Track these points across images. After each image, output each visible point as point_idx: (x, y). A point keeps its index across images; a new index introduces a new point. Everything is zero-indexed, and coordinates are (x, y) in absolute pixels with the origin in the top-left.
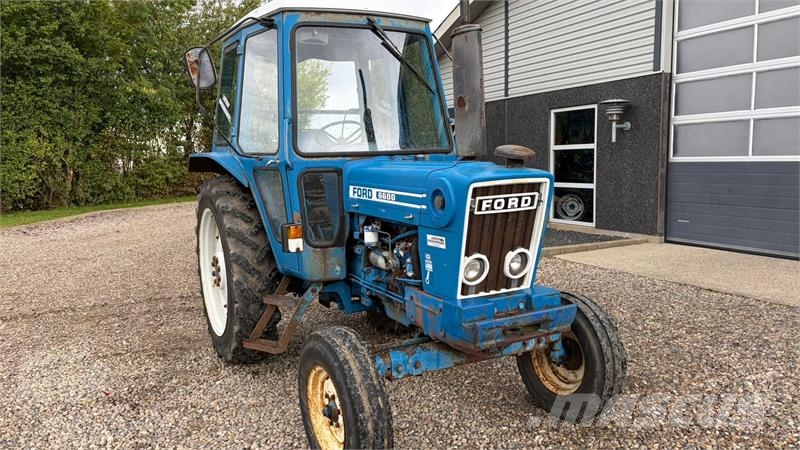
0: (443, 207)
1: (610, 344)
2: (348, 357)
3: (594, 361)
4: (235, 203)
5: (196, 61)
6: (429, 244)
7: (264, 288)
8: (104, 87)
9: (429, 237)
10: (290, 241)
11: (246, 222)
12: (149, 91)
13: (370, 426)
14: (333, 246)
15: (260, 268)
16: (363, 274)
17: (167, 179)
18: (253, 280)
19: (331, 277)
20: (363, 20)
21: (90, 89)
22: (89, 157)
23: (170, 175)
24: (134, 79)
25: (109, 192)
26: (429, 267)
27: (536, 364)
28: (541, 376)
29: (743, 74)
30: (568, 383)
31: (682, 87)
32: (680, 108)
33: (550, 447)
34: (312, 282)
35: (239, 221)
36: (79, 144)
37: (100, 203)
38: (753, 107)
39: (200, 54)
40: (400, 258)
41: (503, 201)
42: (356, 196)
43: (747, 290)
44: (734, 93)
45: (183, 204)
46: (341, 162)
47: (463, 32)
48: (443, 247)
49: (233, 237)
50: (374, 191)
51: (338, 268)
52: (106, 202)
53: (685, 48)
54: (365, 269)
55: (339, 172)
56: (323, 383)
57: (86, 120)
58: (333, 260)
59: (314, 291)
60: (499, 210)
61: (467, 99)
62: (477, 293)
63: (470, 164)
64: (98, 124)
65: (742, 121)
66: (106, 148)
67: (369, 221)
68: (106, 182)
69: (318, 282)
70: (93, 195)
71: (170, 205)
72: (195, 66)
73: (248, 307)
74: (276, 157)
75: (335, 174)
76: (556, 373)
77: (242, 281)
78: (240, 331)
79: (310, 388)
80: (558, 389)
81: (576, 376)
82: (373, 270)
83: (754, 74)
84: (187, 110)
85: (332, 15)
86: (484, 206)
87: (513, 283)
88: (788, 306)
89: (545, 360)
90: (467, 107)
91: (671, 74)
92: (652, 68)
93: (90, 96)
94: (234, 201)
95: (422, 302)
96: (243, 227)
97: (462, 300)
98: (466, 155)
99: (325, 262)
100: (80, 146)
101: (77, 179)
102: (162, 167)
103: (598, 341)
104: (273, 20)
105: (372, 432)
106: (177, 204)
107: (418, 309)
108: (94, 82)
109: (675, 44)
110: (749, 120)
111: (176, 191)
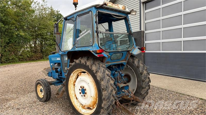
8: (10, 33)
12: (22, 34)
17: (28, 56)
21: (6, 33)
22: (6, 51)
23: (28, 55)
24: (19, 31)
25: (11, 60)
31: (147, 34)
32: (146, 39)
36: (3, 47)
37: (8, 63)
38: (161, 39)
44: (157, 36)
45: (31, 63)
52: (10, 62)
53: (147, 25)
57: (5, 41)
64: (8, 42)
66: (11, 48)
68: (10, 57)
70: (6, 60)
71: (28, 63)
84: (33, 39)
91: (144, 31)
92: (139, 29)
93: (6, 35)
100: (3, 48)
101: (2, 56)
102: (26, 53)
106: (30, 63)
108: (7, 32)
109: (145, 24)
110: (160, 42)
111: (30, 59)
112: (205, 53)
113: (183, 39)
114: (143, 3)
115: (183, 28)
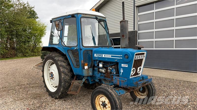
0: (128, 58)
1: (153, 86)
2: (111, 92)
3: (150, 90)
4: (61, 58)
5: (58, 24)
6: (122, 66)
7: (69, 79)
9: (122, 65)
10: (85, 67)
11: (65, 63)
13: (119, 106)
14: (90, 68)
15: (69, 74)
16: (97, 74)
18: (67, 77)
19: (89, 75)
20: (95, 17)
26: (122, 71)
27: (135, 92)
28: (136, 95)
29: (152, 32)
30: (142, 96)
31: (139, 34)
32: (139, 38)
33: (144, 109)
34: (85, 76)
35: (63, 63)
38: (154, 38)
39: (59, 22)
40: (111, 70)
41: (139, 57)
42: (97, 56)
43: (159, 76)
44: (150, 35)
46: (92, 48)
47: (124, 21)
48: (127, 67)
49: (62, 66)
50: (104, 55)
51: (91, 73)
53: (140, 26)
54: (98, 73)
55: (92, 51)
56: (99, 99)
58: (90, 71)
59: (85, 79)
60: (138, 59)
61: (125, 35)
62: (133, 76)
63: (125, 49)
65: (152, 41)
67: (100, 62)
69: (86, 77)
72: (58, 25)
73: (65, 84)
74: (77, 47)
75: (91, 51)
76: (139, 94)
77: (64, 77)
78: (63, 90)
79: (96, 100)
80: (140, 97)
81: (144, 94)
82: (100, 73)
83: (154, 32)
85: (89, 15)
86: (136, 58)
87: (138, 74)
88: (169, 79)
89: (136, 91)
90: (125, 37)
91: (137, 31)
92: (133, 30)
94: (60, 58)
95: (119, 79)
96: (64, 64)
97: (131, 78)
98: (124, 47)
99: (88, 72)
103: (151, 86)
104: (74, 15)
105: (119, 108)
107: (118, 81)
109: (138, 25)
110: (154, 41)
111: (4, 57)
112: (196, 50)
113: (175, 39)
114: (137, 7)
115: (175, 30)
